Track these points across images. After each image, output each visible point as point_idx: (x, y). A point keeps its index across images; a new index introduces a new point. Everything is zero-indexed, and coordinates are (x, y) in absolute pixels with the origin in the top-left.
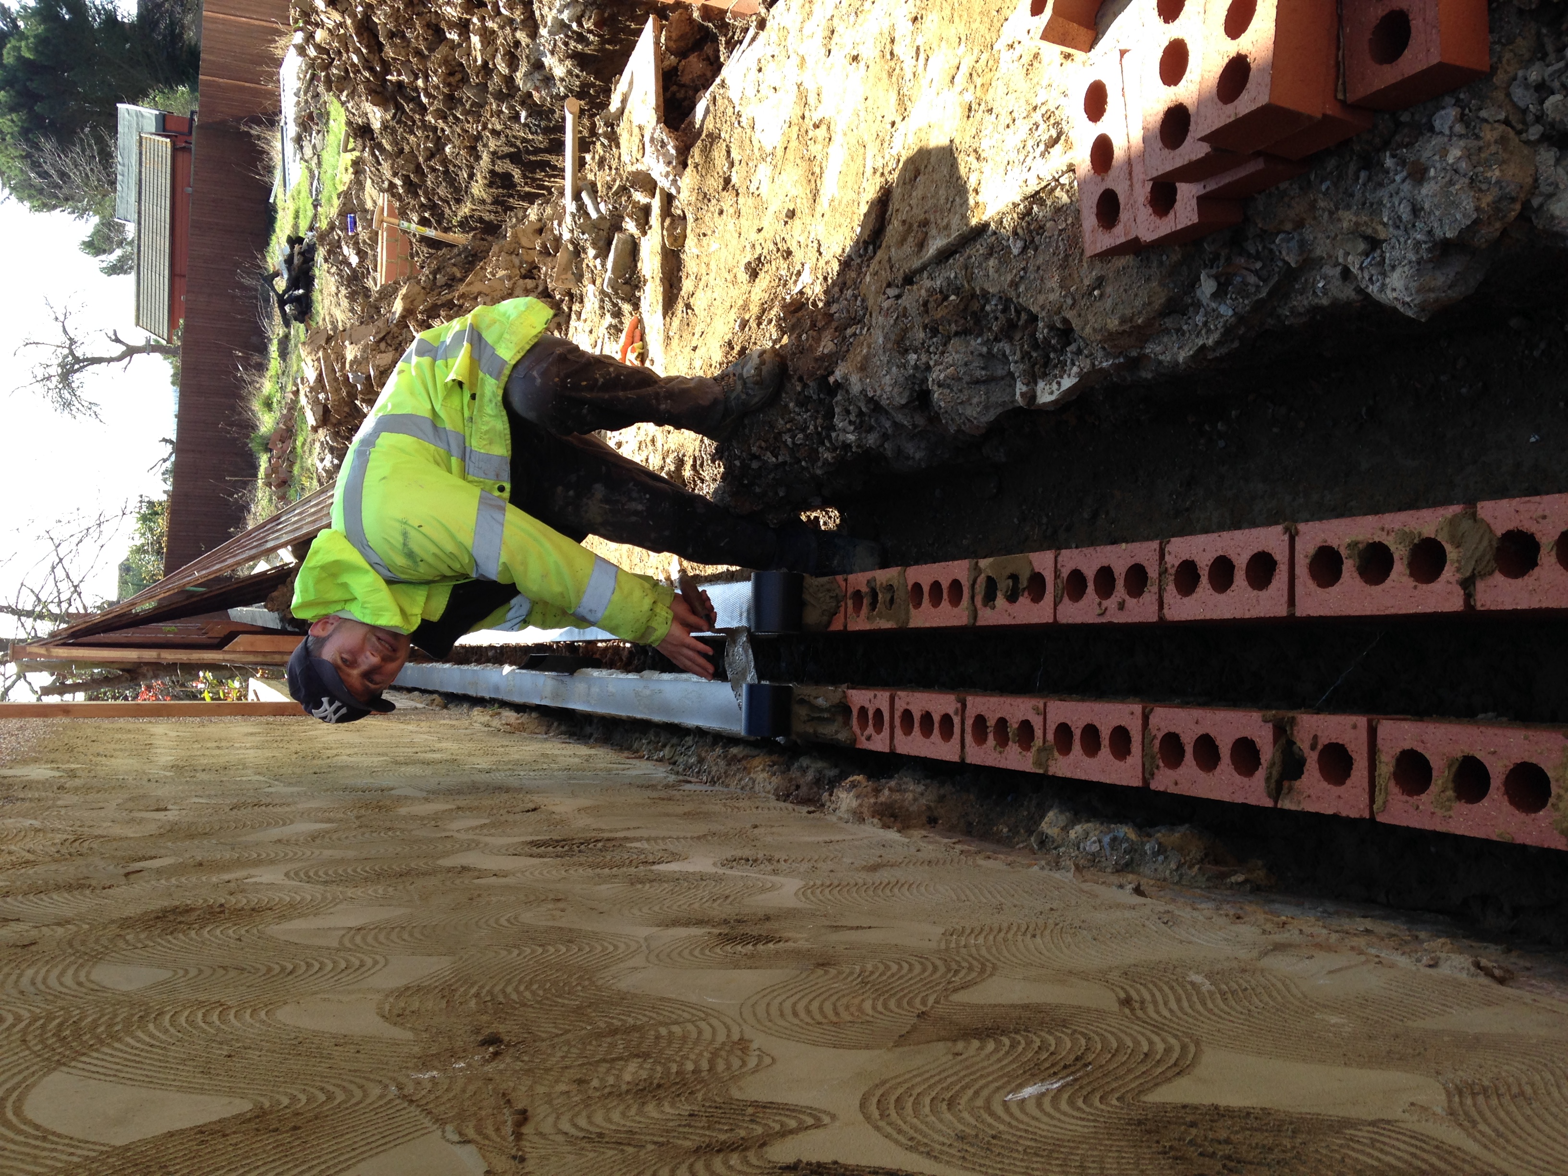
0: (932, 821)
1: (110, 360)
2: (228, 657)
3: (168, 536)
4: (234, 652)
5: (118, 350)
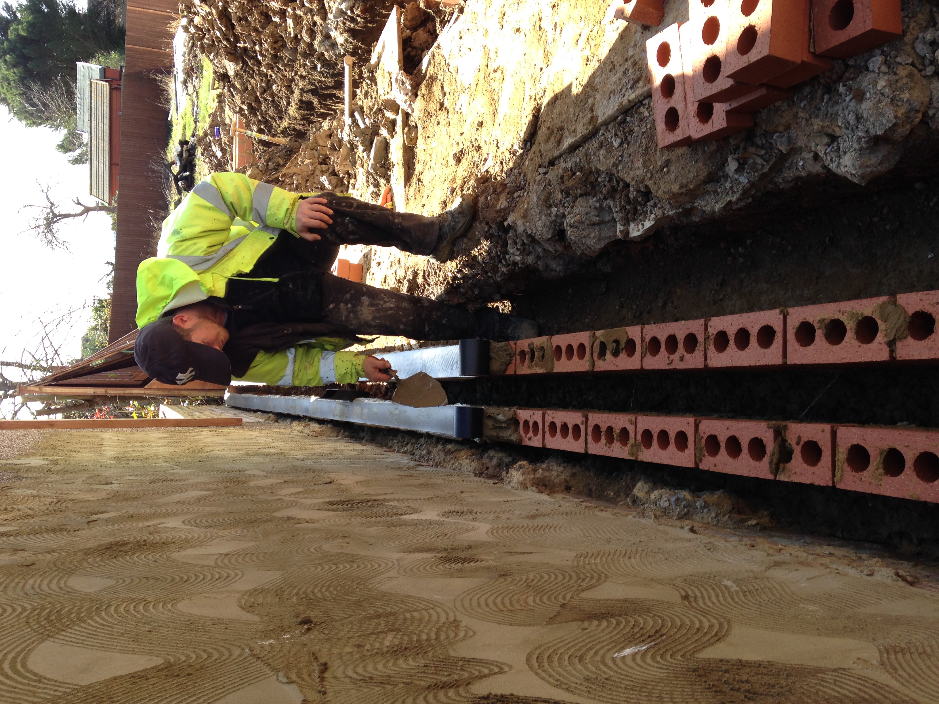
0: (568, 488)
1: (75, 215)
2: (147, 392)
3: (111, 320)
4: (151, 389)
5: (80, 209)
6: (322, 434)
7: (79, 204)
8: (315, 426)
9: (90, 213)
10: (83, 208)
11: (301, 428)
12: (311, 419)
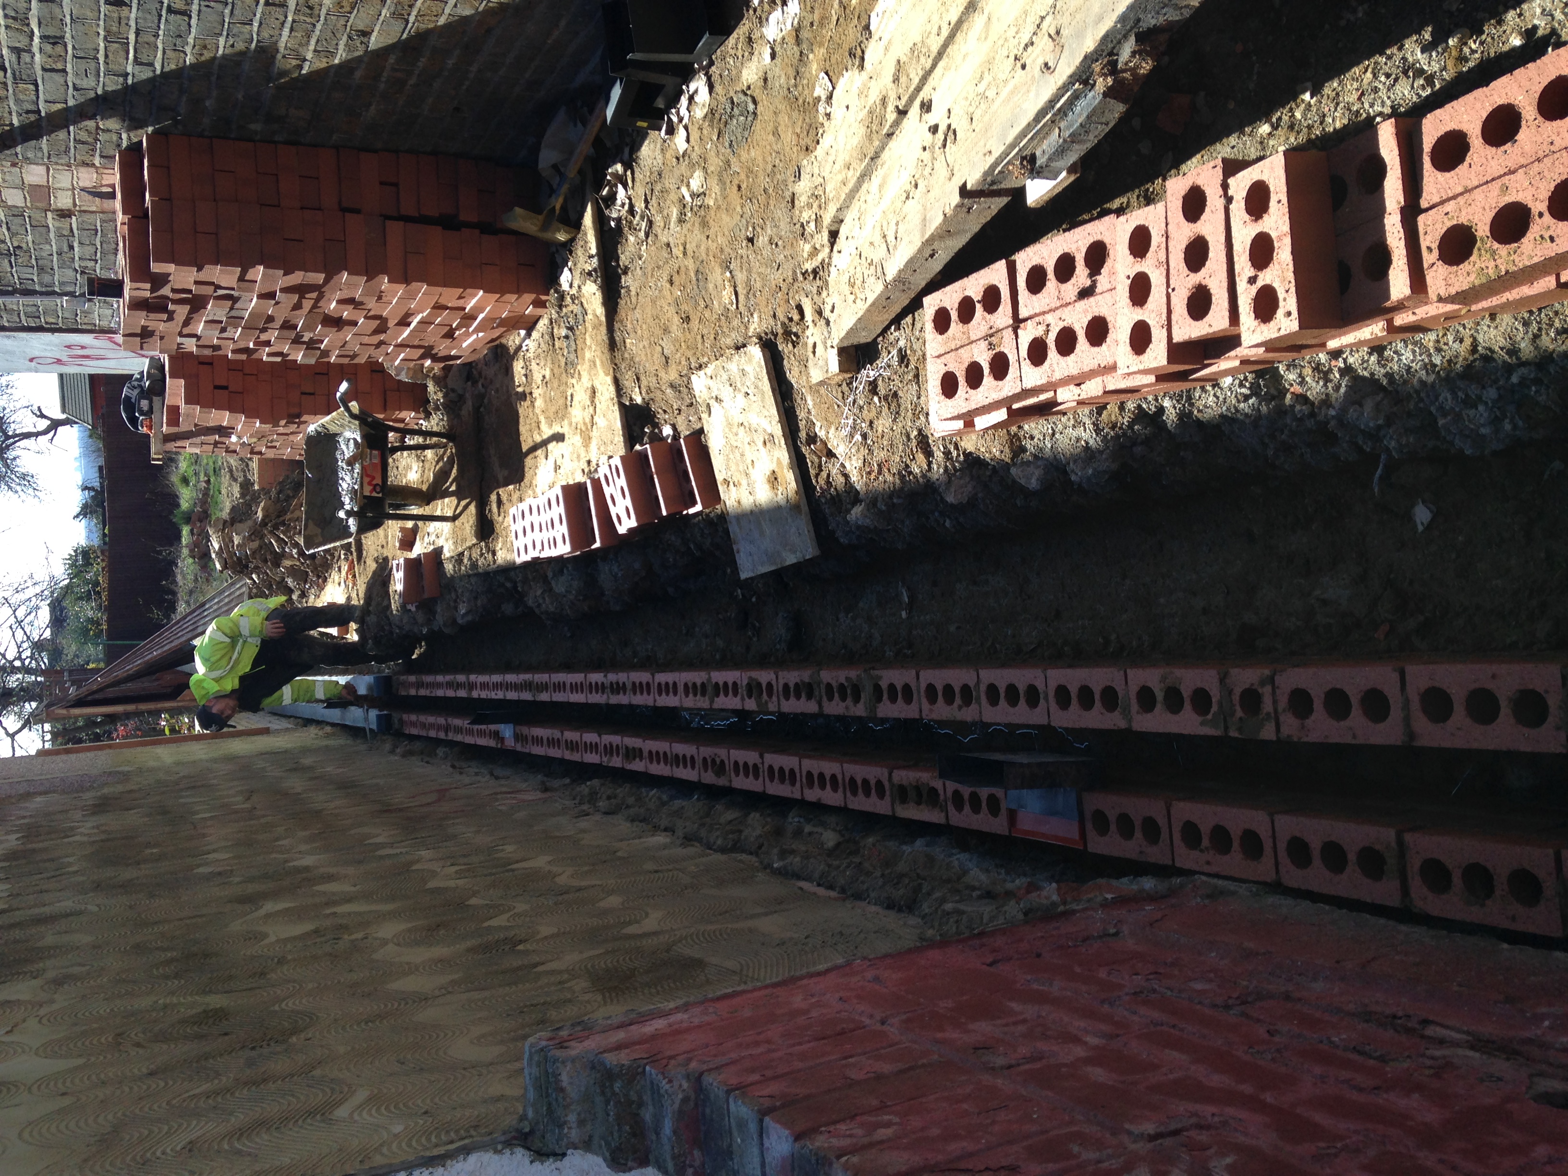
1: (37, 434)
2: (180, 704)
3: (109, 591)
4: (183, 701)
5: (43, 424)
6: (333, 734)
7: (42, 416)
8: (328, 729)
9: (60, 429)
10: (49, 422)
11: (316, 731)
12: (328, 723)
